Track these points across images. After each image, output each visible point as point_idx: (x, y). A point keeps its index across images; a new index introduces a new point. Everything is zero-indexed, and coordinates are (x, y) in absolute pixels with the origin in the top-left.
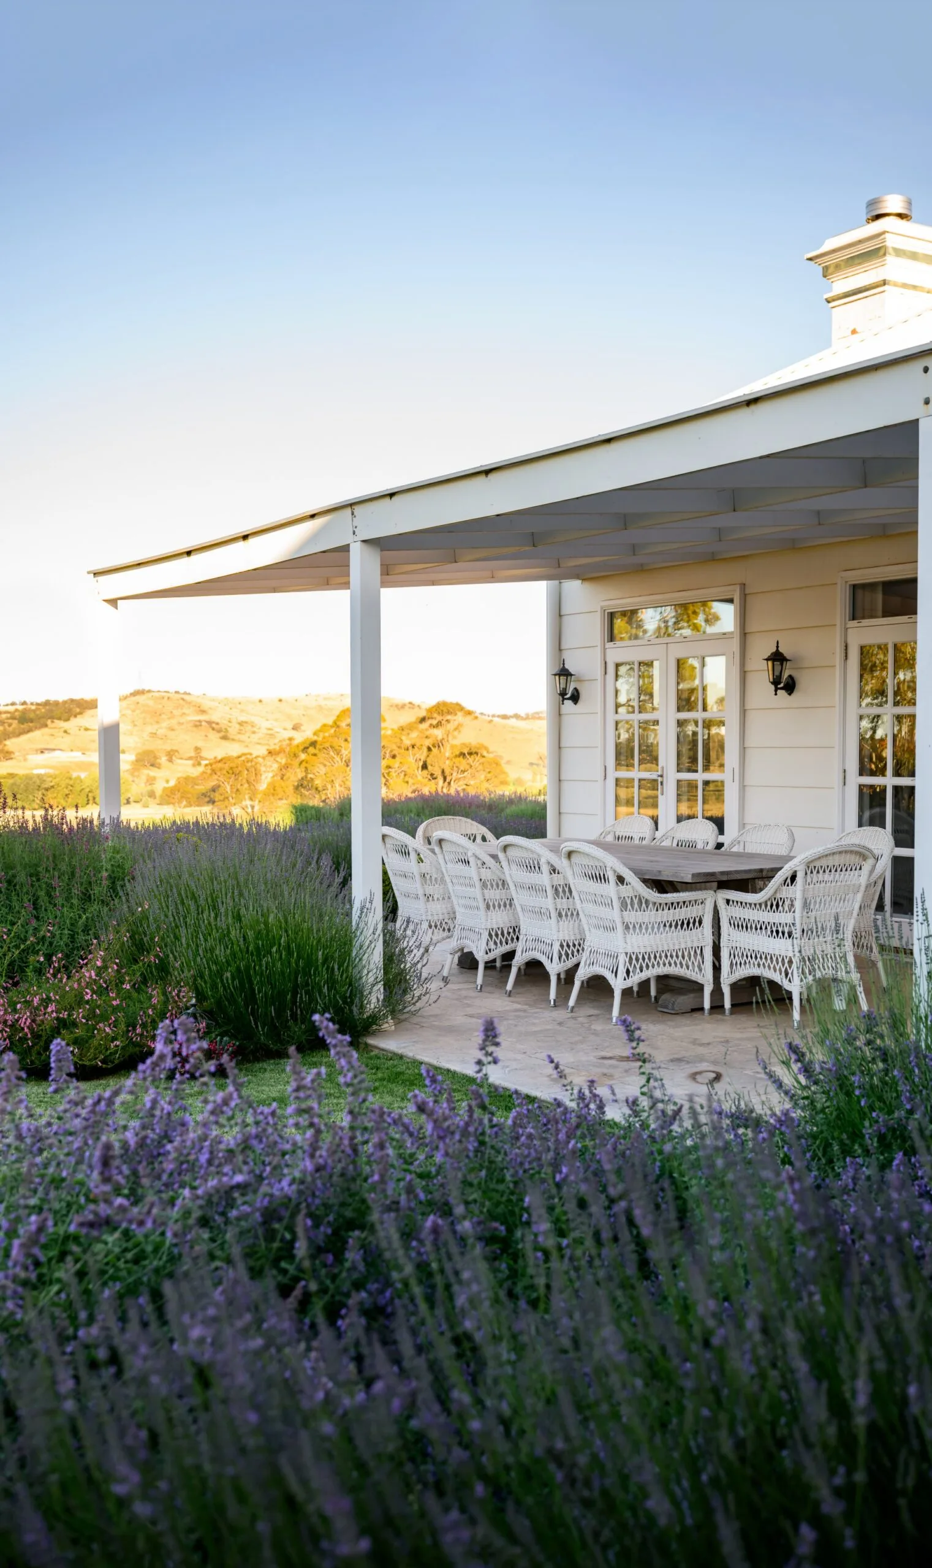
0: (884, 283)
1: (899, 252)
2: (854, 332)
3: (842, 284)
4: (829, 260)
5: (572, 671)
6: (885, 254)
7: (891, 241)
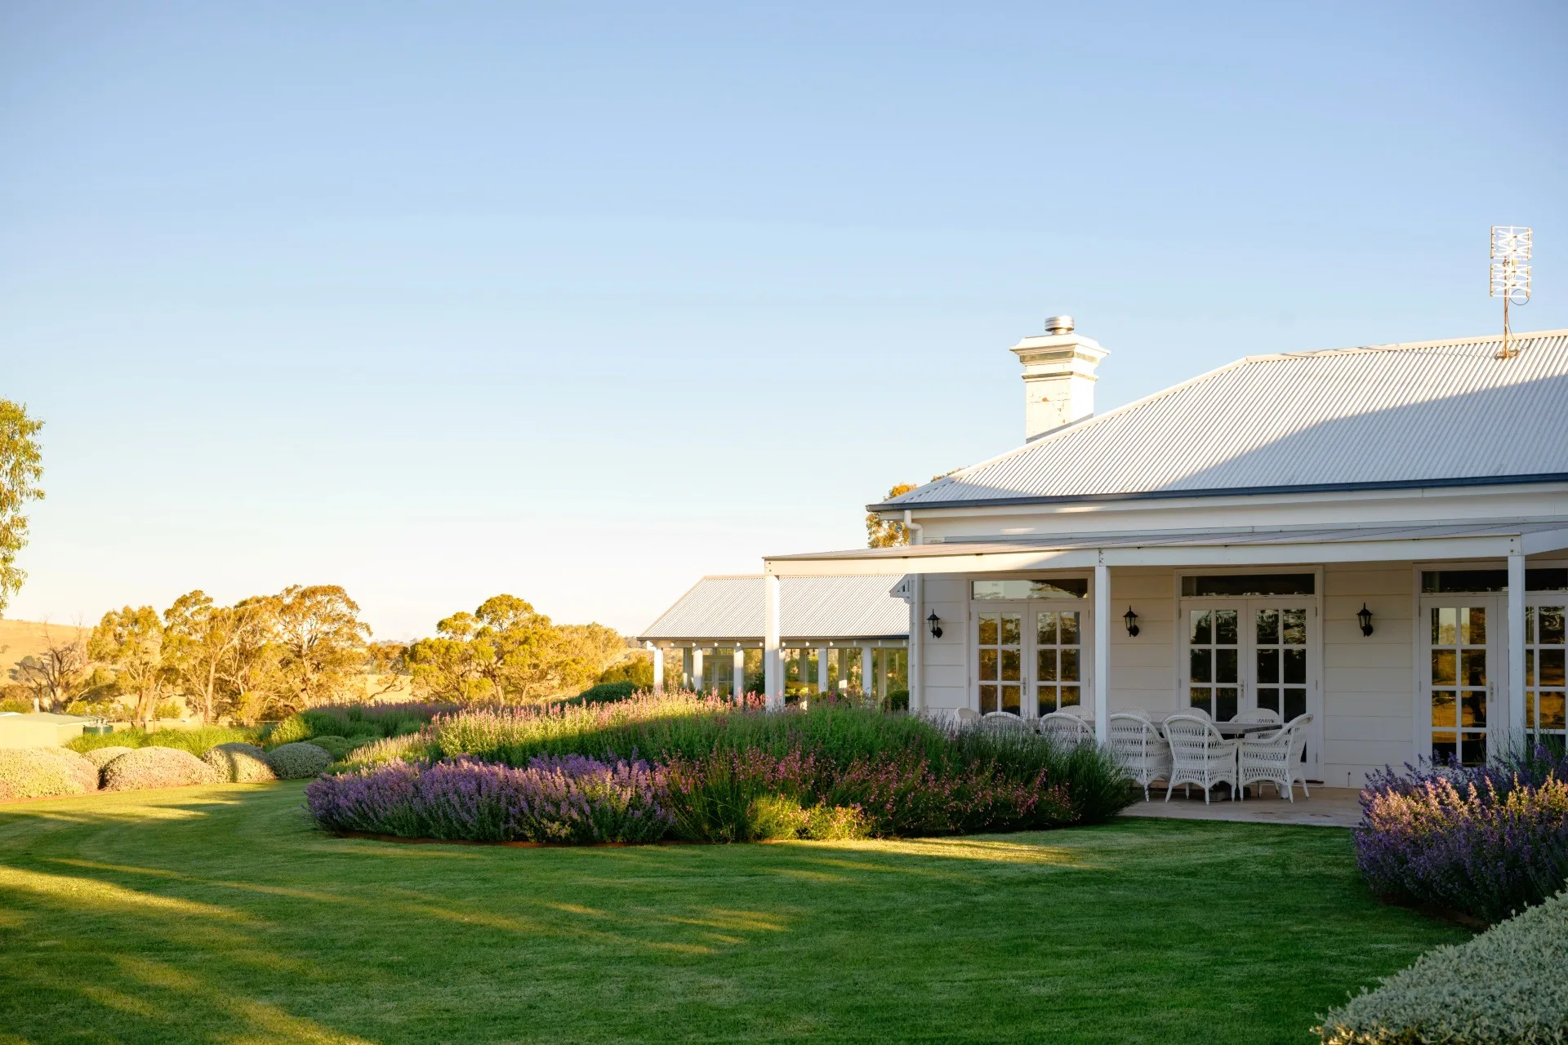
0: (1071, 373)
1: (1084, 357)
2: (1045, 400)
3: (1035, 369)
4: (1026, 353)
5: (938, 616)
6: (1073, 356)
7: (1077, 349)
